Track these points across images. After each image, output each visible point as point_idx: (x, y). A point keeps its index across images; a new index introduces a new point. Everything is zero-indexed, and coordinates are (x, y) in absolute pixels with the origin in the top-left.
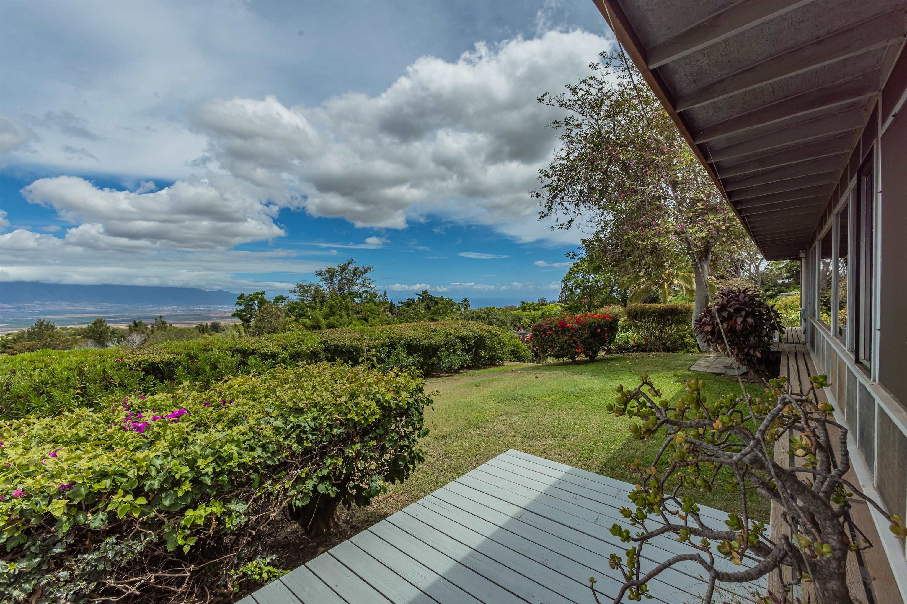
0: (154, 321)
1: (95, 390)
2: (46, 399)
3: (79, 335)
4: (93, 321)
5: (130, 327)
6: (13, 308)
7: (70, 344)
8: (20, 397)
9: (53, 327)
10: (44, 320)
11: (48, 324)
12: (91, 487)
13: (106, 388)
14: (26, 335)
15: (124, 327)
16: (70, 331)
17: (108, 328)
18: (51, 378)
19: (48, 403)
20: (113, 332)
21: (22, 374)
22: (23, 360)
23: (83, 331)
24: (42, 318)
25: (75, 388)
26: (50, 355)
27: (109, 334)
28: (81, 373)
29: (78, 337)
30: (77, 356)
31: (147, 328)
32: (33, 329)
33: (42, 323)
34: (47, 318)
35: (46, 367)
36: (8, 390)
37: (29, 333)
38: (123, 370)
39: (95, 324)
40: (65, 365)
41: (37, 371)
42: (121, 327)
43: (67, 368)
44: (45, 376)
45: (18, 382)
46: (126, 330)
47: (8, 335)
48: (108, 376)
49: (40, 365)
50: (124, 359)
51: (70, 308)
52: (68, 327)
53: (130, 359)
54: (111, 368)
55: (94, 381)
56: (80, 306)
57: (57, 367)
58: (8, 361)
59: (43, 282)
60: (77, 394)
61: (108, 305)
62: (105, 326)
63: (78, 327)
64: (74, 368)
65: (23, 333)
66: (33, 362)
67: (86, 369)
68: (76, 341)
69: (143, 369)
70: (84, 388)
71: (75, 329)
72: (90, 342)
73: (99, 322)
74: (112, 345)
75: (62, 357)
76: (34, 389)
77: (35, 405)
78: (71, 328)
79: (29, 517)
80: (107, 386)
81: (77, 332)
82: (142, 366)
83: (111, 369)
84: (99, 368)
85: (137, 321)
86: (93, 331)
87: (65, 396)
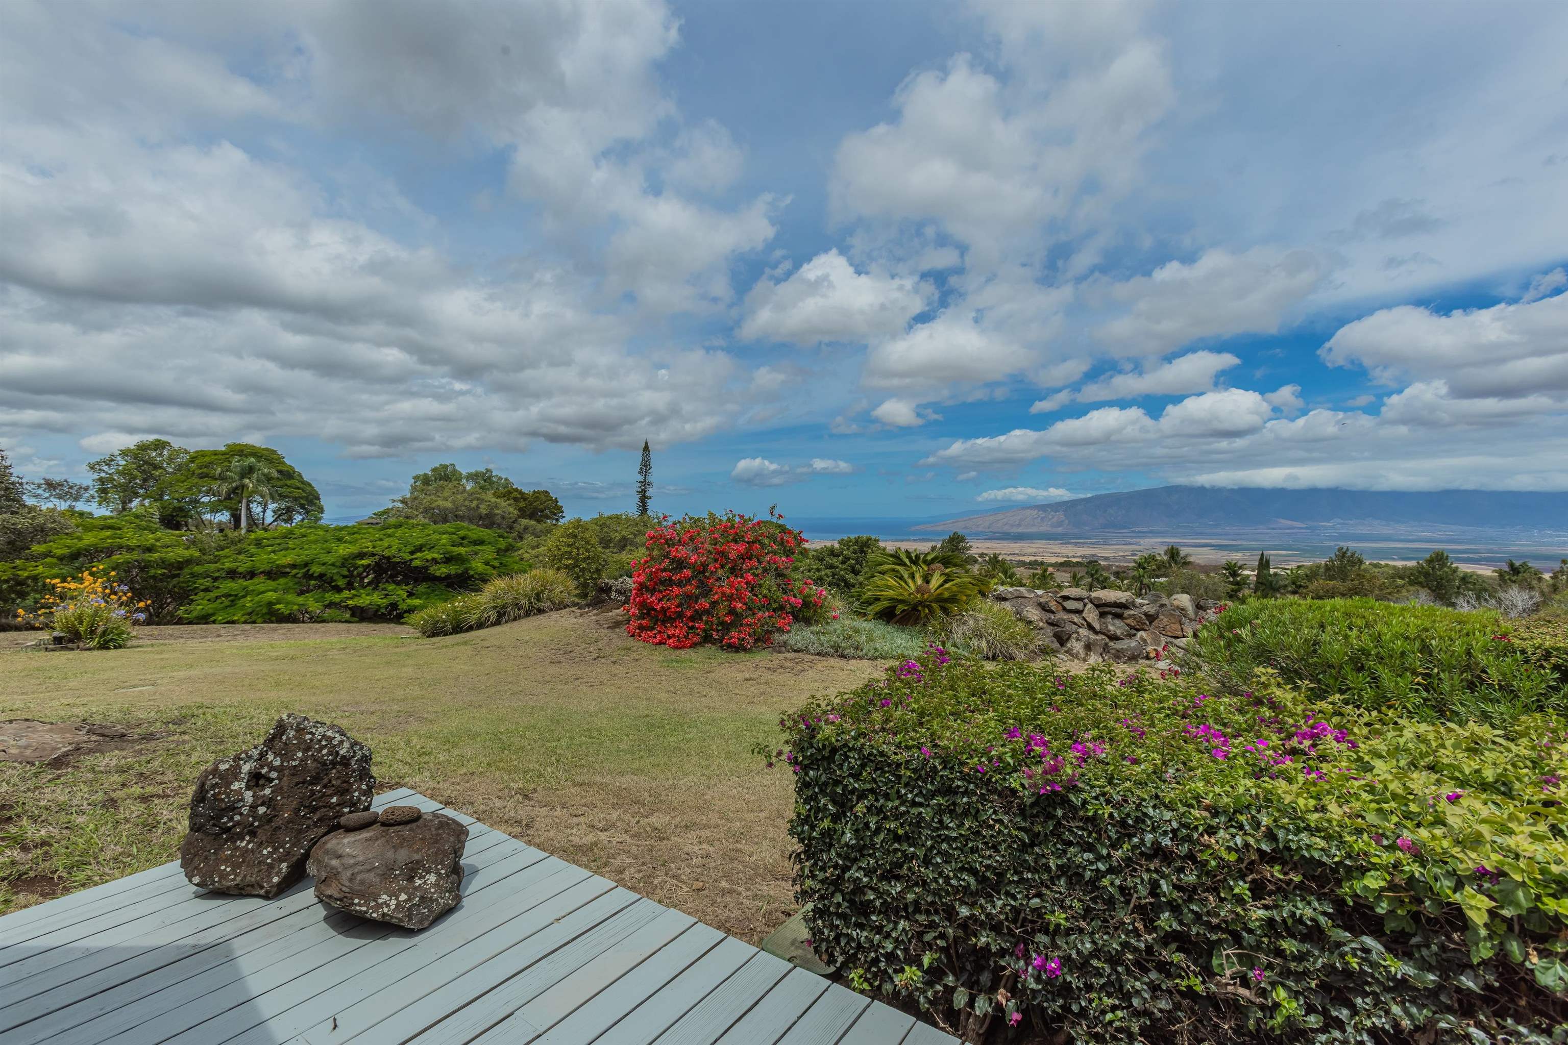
0: (1557, 566)
1: (1452, 685)
2: (1368, 679)
3: (1402, 578)
4: (1428, 556)
5: (1501, 575)
6: (1307, 528)
7: (1390, 594)
8: (1331, 666)
9: (1361, 562)
10: (1347, 549)
11: (1352, 556)
12: (1538, 898)
13: (1471, 686)
14: (1322, 570)
15: (1487, 572)
16: (1386, 569)
17: (1455, 571)
18: (1376, 647)
19: (1371, 687)
20: (1465, 579)
21: (1335, 633)
22: (1334, 609)
23: (1408, 572)
24: (1344, 544)
25: (1414, 673)
26: (1372, 608)
27: (1457, 583)
28: (1425, 649)
29: (1400, 582)
30: (1416, 617)
31: (1540, 579)
32: (1332, 561)
33: (1345, 553)
34: (1352, 545)
35: (1367, 626)
36: (1315, 651)
37: (1328, 569)
38: (1509, 660)
39: (1430, 561)
40: (1397, 629)
41: (1355, 630)
42: (1480, 572)
43: (1402, 635)
44: (1367, 641)
45: (1330, 643)
46: (1490, 578)
47: (1299, 567)
48: (1477, 664)
49: (1359, 622)
50: (1510, 637)
51: (1387, 531)
52: (1383, 563)
53: (1523, 639)
54: (1486, 650)
55: (1450, 668)
56: (1401, 529)
57: (1385, 630)
58: (1314, 607)
59: (1348, 488)
60: (1418, 684)
61: (1454, 527)
62: (1449, 567)
63: (1399, 564)
64: (1412, 636)
65: (1319, 567)
66: (1347, 615)
67: (1433, 642)
68: (1398, 589)
69: (1556, 668)
70: (1429, 675)
71: (1394, 567)
72: (1424, 594)
73: (1439, 559)
74: (1465, 605)
75: (1391, 614)
76: (1350, 659)
77: (1352, 685)
78: (1387, 565)
79: (1421, 895)
80: (1472, 683)
81: (1399, 574)
82: (1553, 660)
83: (1483, 653)
84: (1458, 647)
85: (1517, 563)
86: (1427, 575)
87: (1397, 683)
